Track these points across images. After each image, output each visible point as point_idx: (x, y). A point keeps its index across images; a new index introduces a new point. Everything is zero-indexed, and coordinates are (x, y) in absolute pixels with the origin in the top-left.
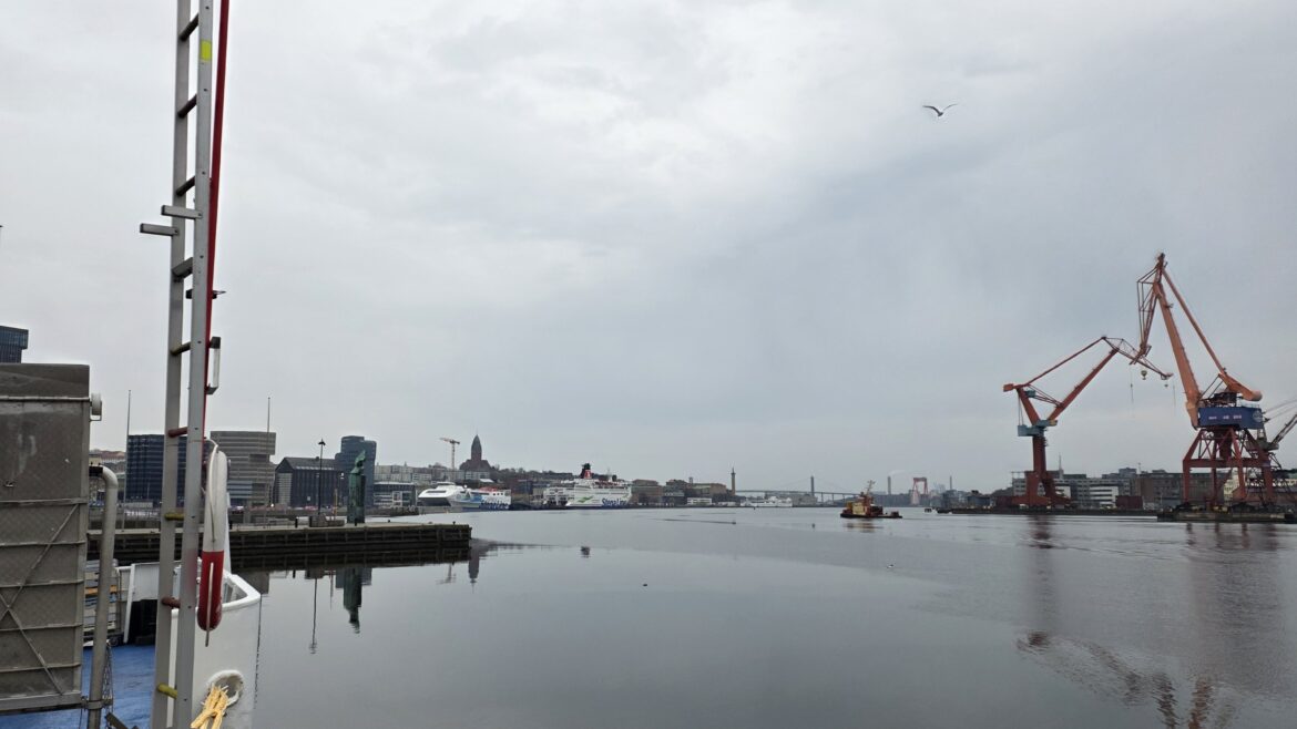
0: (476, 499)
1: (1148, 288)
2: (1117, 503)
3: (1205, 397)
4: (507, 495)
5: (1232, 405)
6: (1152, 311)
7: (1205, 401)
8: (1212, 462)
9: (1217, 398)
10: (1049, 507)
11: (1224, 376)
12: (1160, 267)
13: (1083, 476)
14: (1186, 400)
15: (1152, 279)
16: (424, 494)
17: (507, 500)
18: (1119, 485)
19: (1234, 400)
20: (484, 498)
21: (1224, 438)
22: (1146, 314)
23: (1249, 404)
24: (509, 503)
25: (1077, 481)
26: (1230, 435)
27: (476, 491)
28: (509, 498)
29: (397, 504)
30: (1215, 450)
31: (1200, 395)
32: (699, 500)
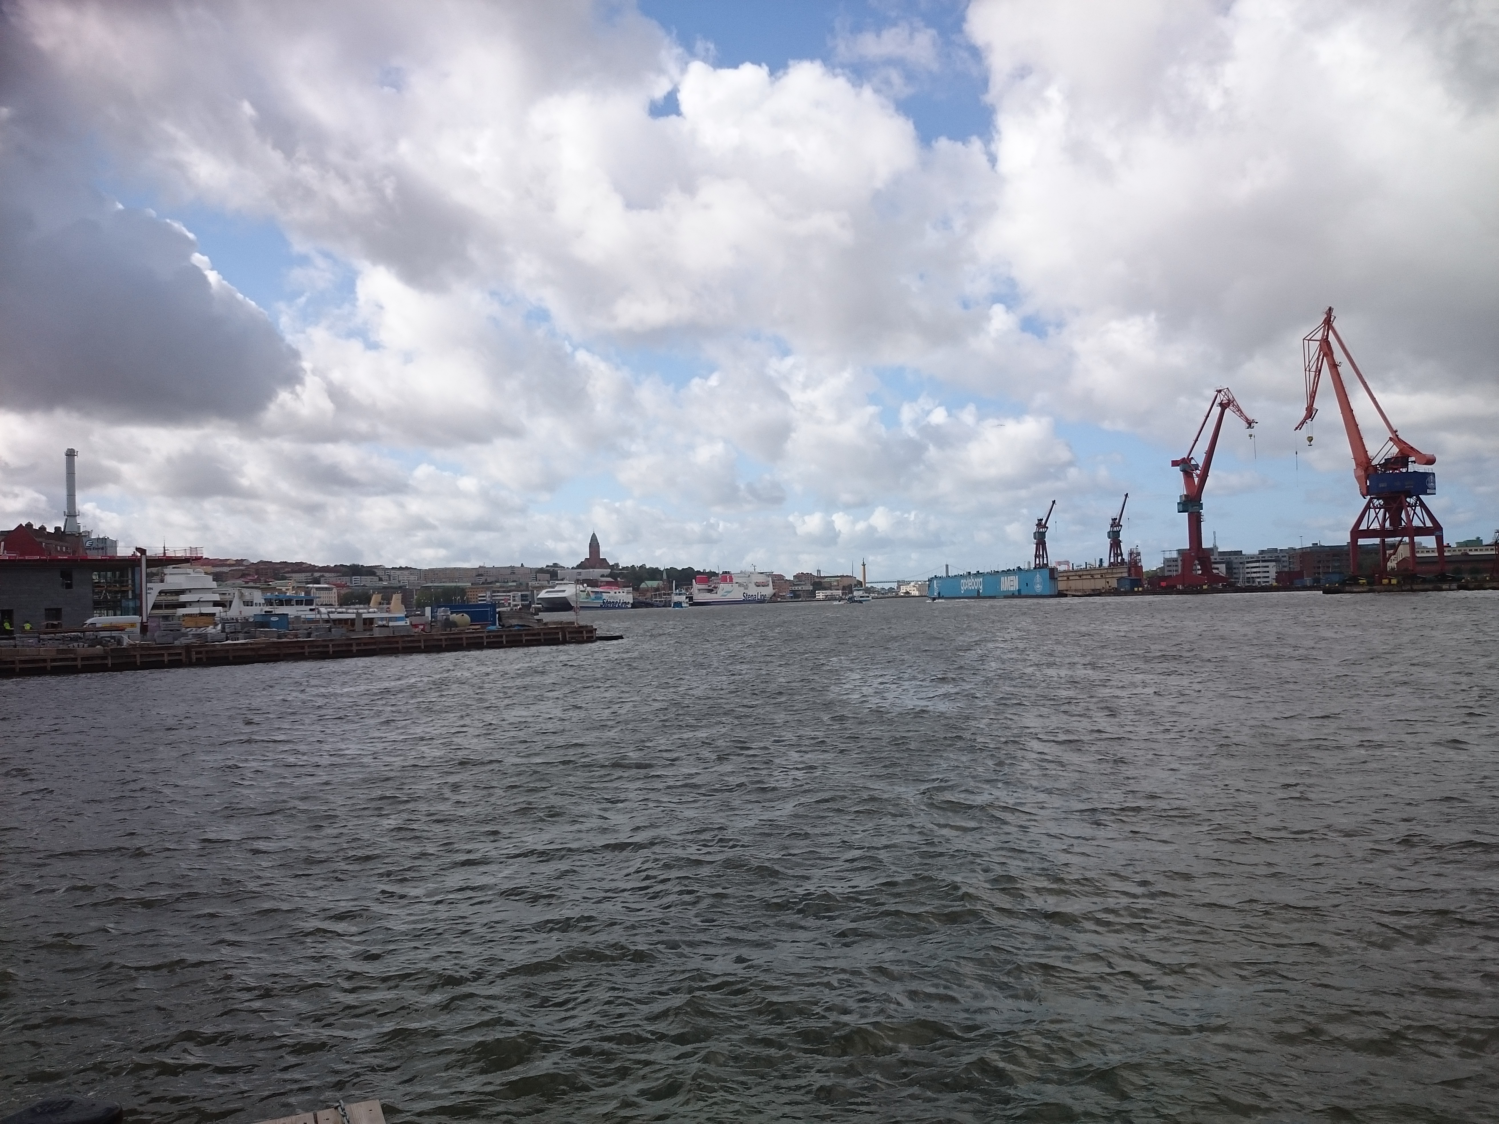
0: (596, 598)
1: (1315, 346)
2: (1277, 580)
3: (1374, 463)
4: (628, 593)
5: (1404, 470)
6: (1319, 371)
7: (1375, 467)
8: (1381, 533)
9: (1389, 463)
10: (1205, 587)
11: (1396, 439)
12: (1328, 323)
13: (1239, 553)
14: (1354, 466)
15: (1319, 336)
16: (543, 594)
17: (629, 598)
18: (1277, 560)
19: (1406, 466)
20: (605, 596)
21: (1395, 506)
22: (1312, 374)
23: (1422, 468)
24: (631, 601)
25: (1233, 559)
26: (1401, 503)
27: (596, 589)
28: (631, 596)
29: (516, 605)
30: (1384, 520)
31: (1369, 460)
32: (829, 592)
